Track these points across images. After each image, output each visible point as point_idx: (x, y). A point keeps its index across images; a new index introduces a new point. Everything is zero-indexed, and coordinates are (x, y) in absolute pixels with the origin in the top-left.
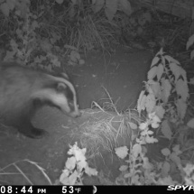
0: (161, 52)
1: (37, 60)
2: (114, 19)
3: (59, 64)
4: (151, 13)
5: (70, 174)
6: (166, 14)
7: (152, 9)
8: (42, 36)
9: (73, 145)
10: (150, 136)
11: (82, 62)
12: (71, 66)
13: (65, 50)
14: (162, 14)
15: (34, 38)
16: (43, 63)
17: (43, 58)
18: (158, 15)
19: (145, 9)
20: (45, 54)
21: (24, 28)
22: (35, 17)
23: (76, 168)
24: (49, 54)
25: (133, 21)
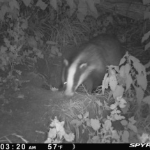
0: (127, 55)
1: (25, 53)
2: (84, 21)
3: (42, 57)
4: (113, 17)
6: (124, 17)
7: (114, 14)
8: (29, 35)
9: (53, 119)
10: (118, 114)
11: (60, 54)
12: (52, 58)
13: (47, 45)
14: (121, 17)
15: (23, 37)
16: (30, 56)
17: (30, 52)
18: (118, 18)
19: (108, 14)
20: (32, 49)
21: (15, 29)
24: (35, 49)
25: (99, 23)
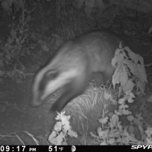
5: (57, 135)
10: (126, 109)
22: (29, 12)
23: (62, 130)
